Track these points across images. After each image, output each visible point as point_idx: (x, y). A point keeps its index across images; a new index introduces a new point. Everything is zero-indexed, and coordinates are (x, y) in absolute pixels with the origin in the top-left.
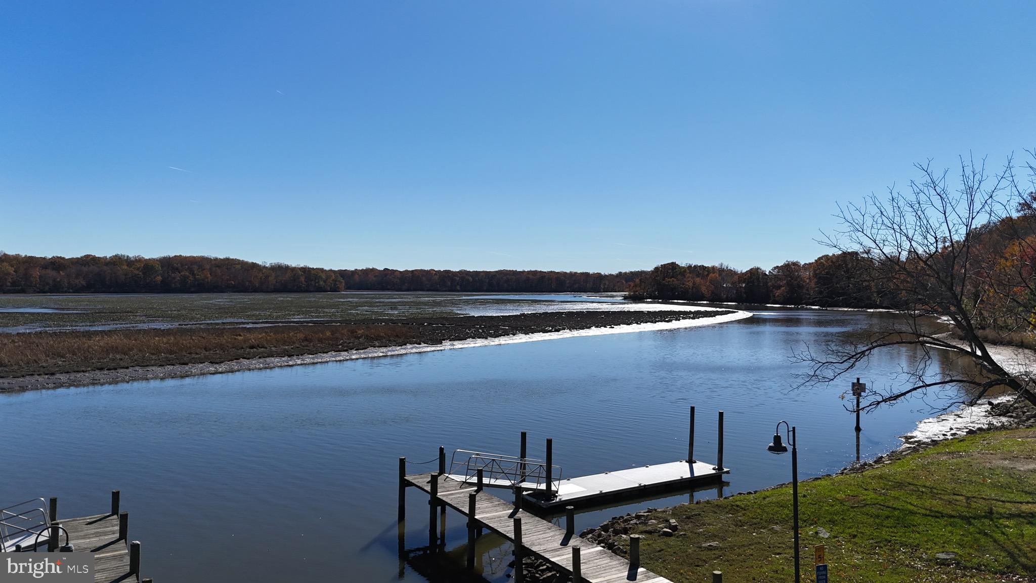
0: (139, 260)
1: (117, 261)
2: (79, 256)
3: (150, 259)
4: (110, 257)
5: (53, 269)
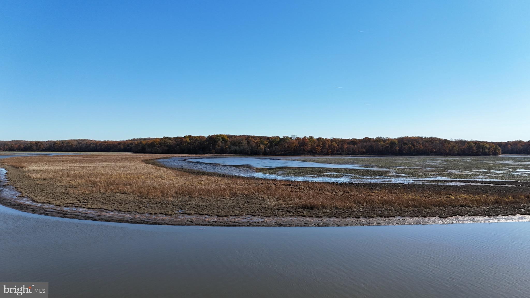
0: (388, 139)
1: (379, 140)
2: (362, 138)
3: (393, 139)
4: (375, 138)
5: (352, 144)
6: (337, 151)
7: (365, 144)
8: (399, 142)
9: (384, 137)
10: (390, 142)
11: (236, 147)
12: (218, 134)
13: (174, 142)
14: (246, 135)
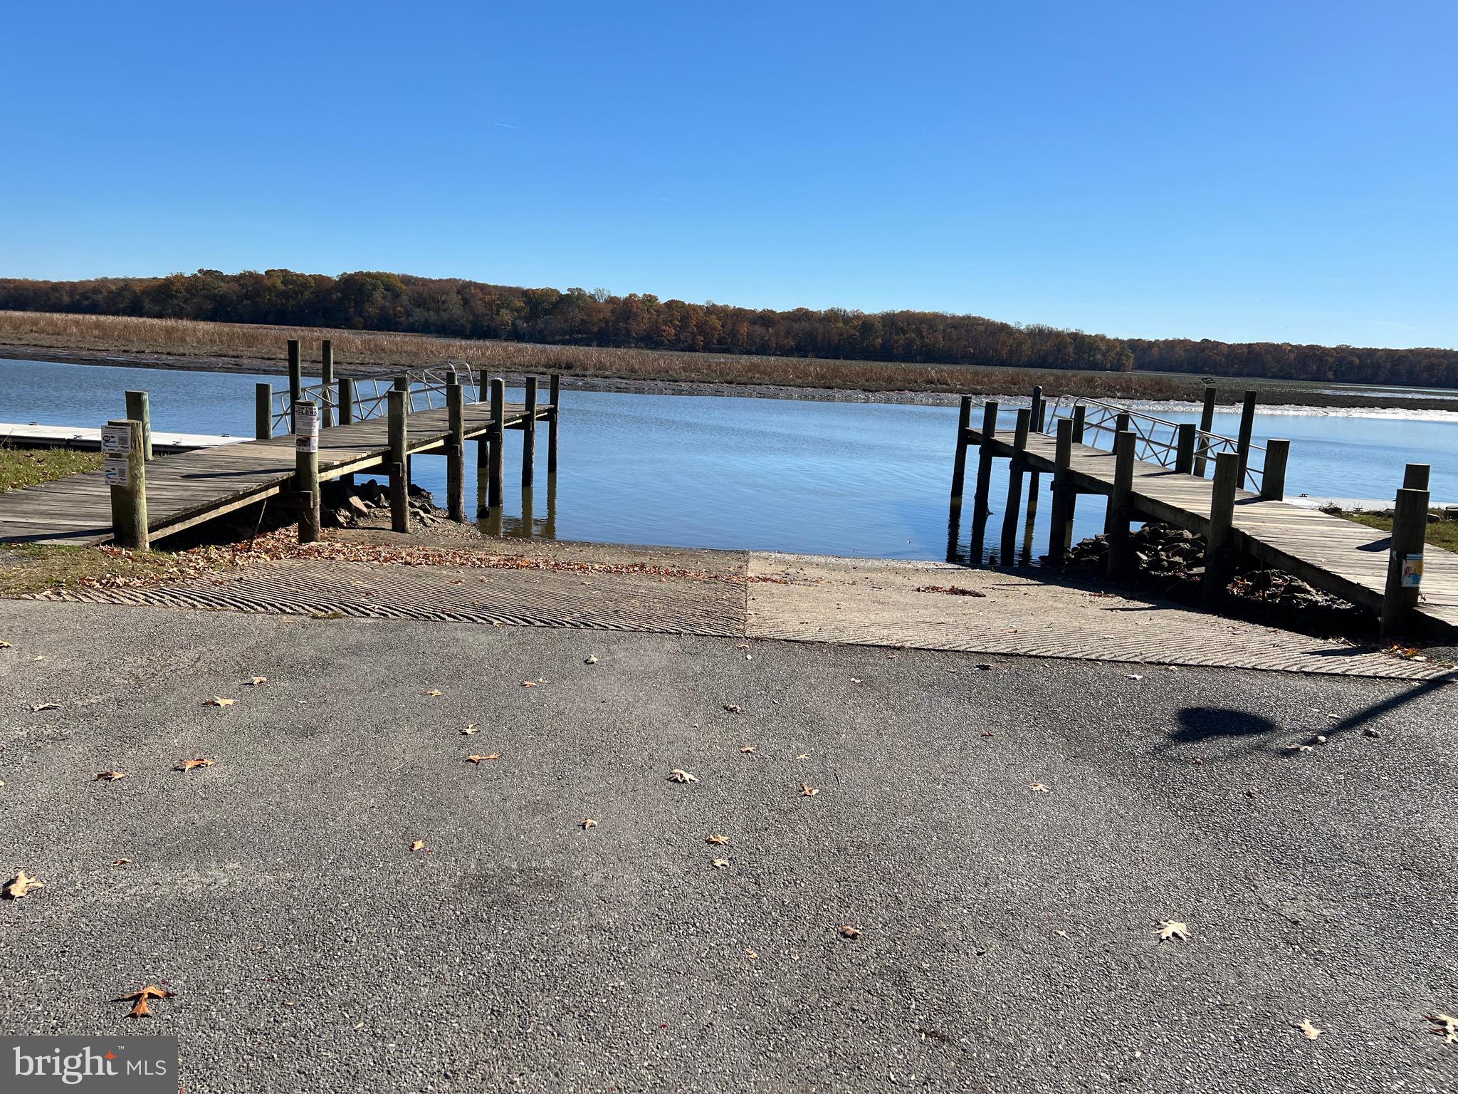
0: (858, 317)
1: (832, 317)
2: (791, 310)
3: (869, 315)
4: (825, 312)
5: (762, 325)
6: (720, 341)
7: (795, 326)
8: (884, 326)
9: (848, 310)
10: (860, 323)
11: (426, 314)
12: (373, 271)
13: (235, 286)
14: (458, 278)
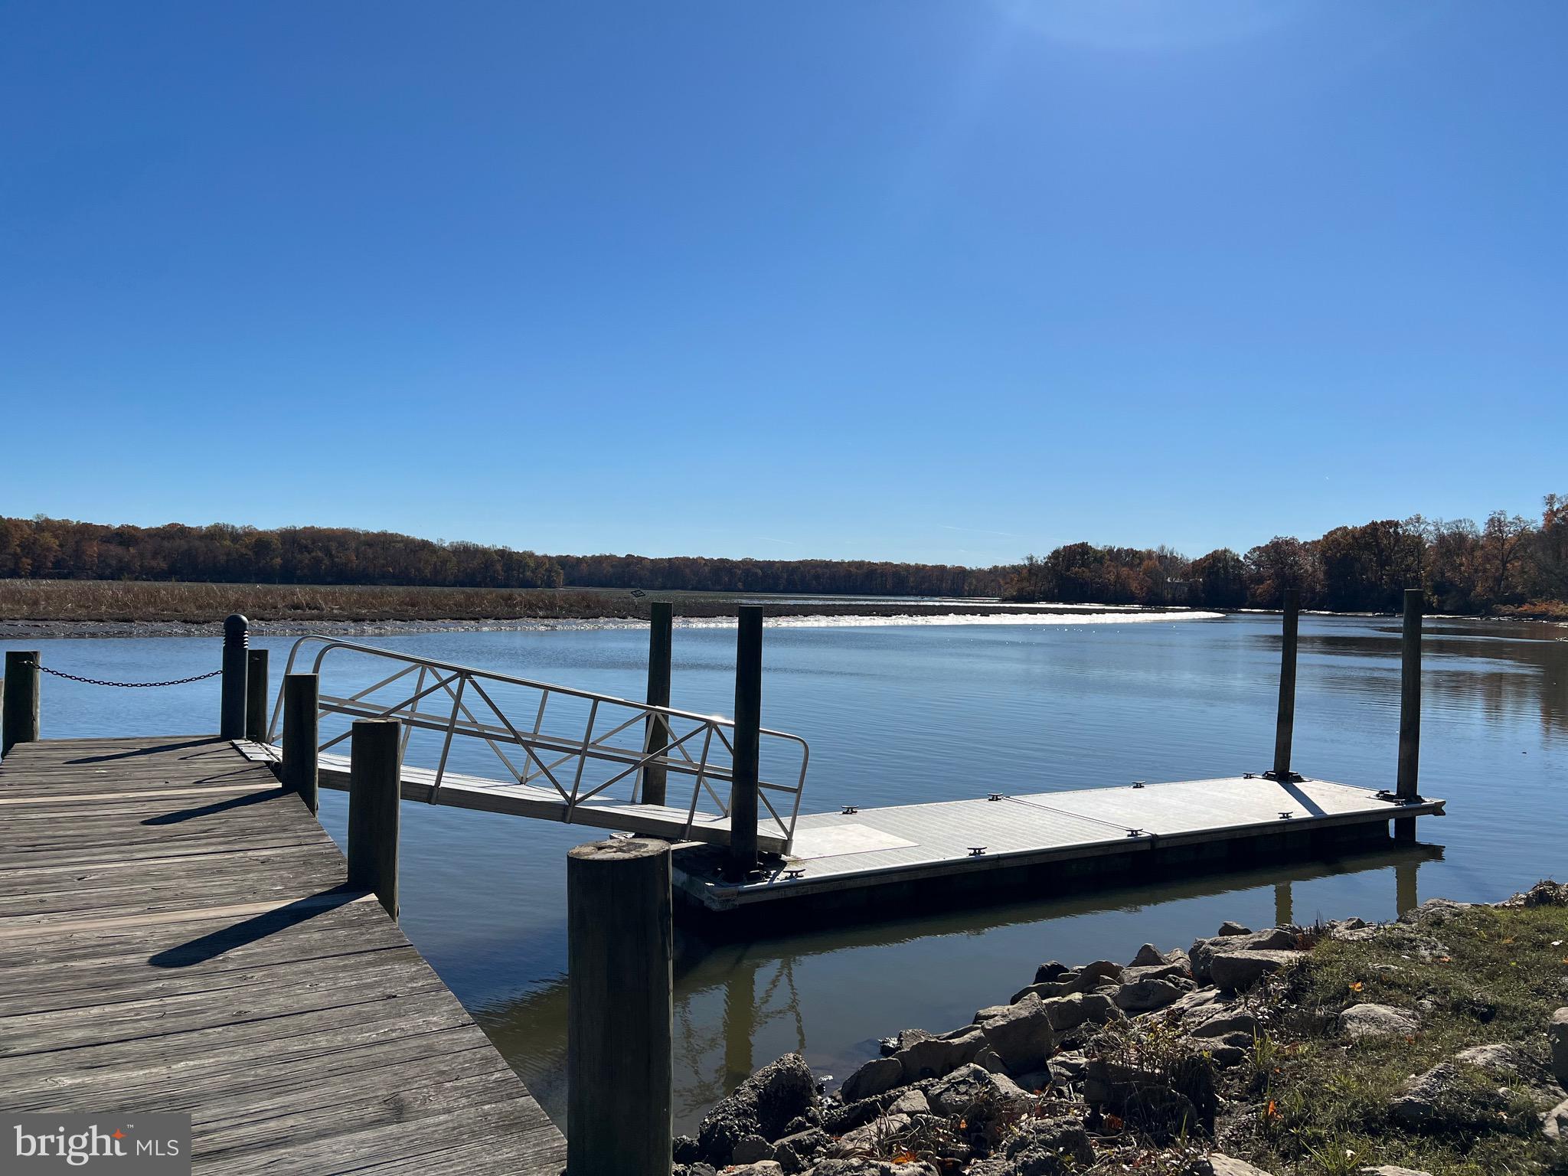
0: (249, 533)
1: (217, 534)
2: (159, 525)
3: (265, 532)
4: (207, 528)
5: (120, 544)
8: (284, 544)
9: (238, 525)
10: (253, 540)
